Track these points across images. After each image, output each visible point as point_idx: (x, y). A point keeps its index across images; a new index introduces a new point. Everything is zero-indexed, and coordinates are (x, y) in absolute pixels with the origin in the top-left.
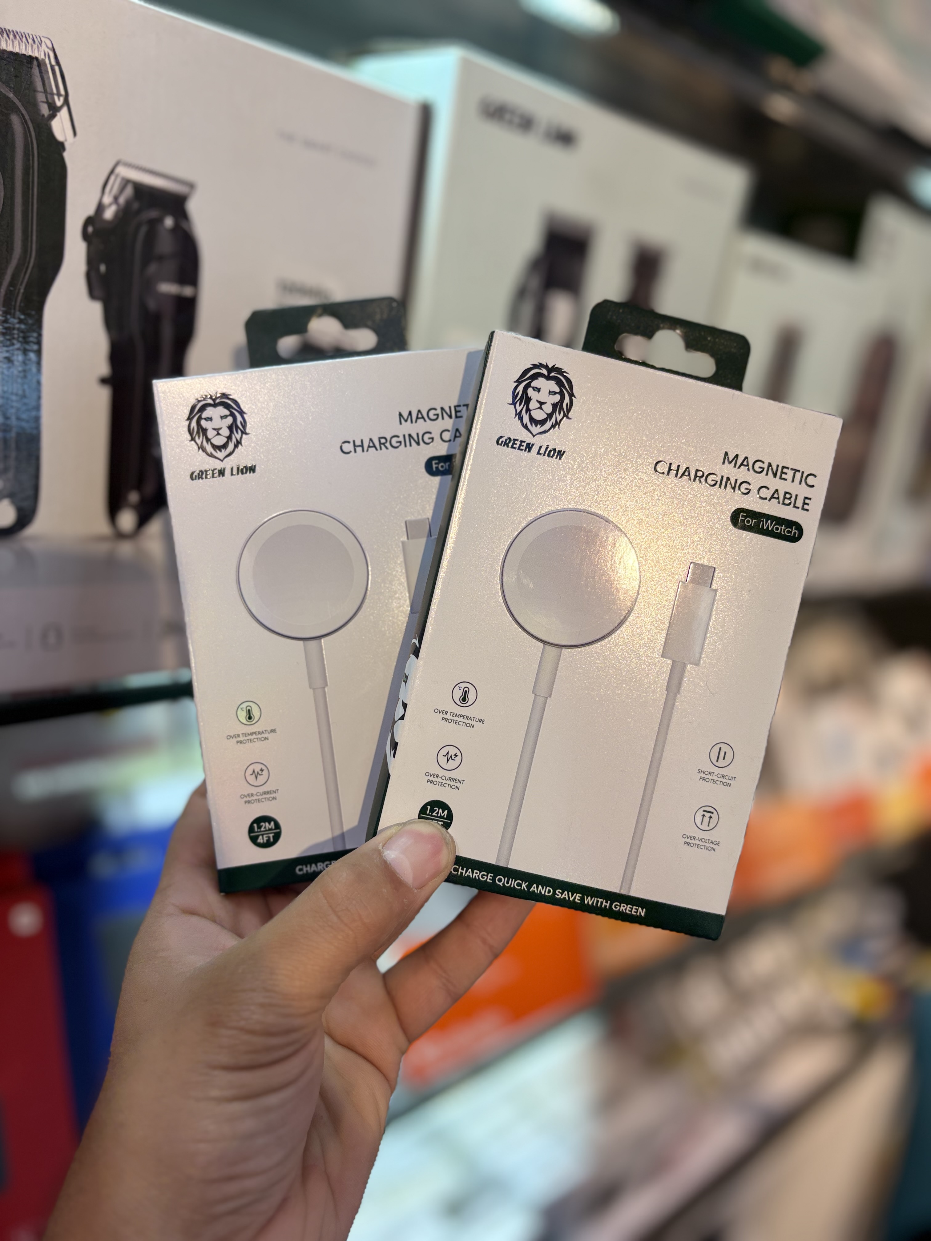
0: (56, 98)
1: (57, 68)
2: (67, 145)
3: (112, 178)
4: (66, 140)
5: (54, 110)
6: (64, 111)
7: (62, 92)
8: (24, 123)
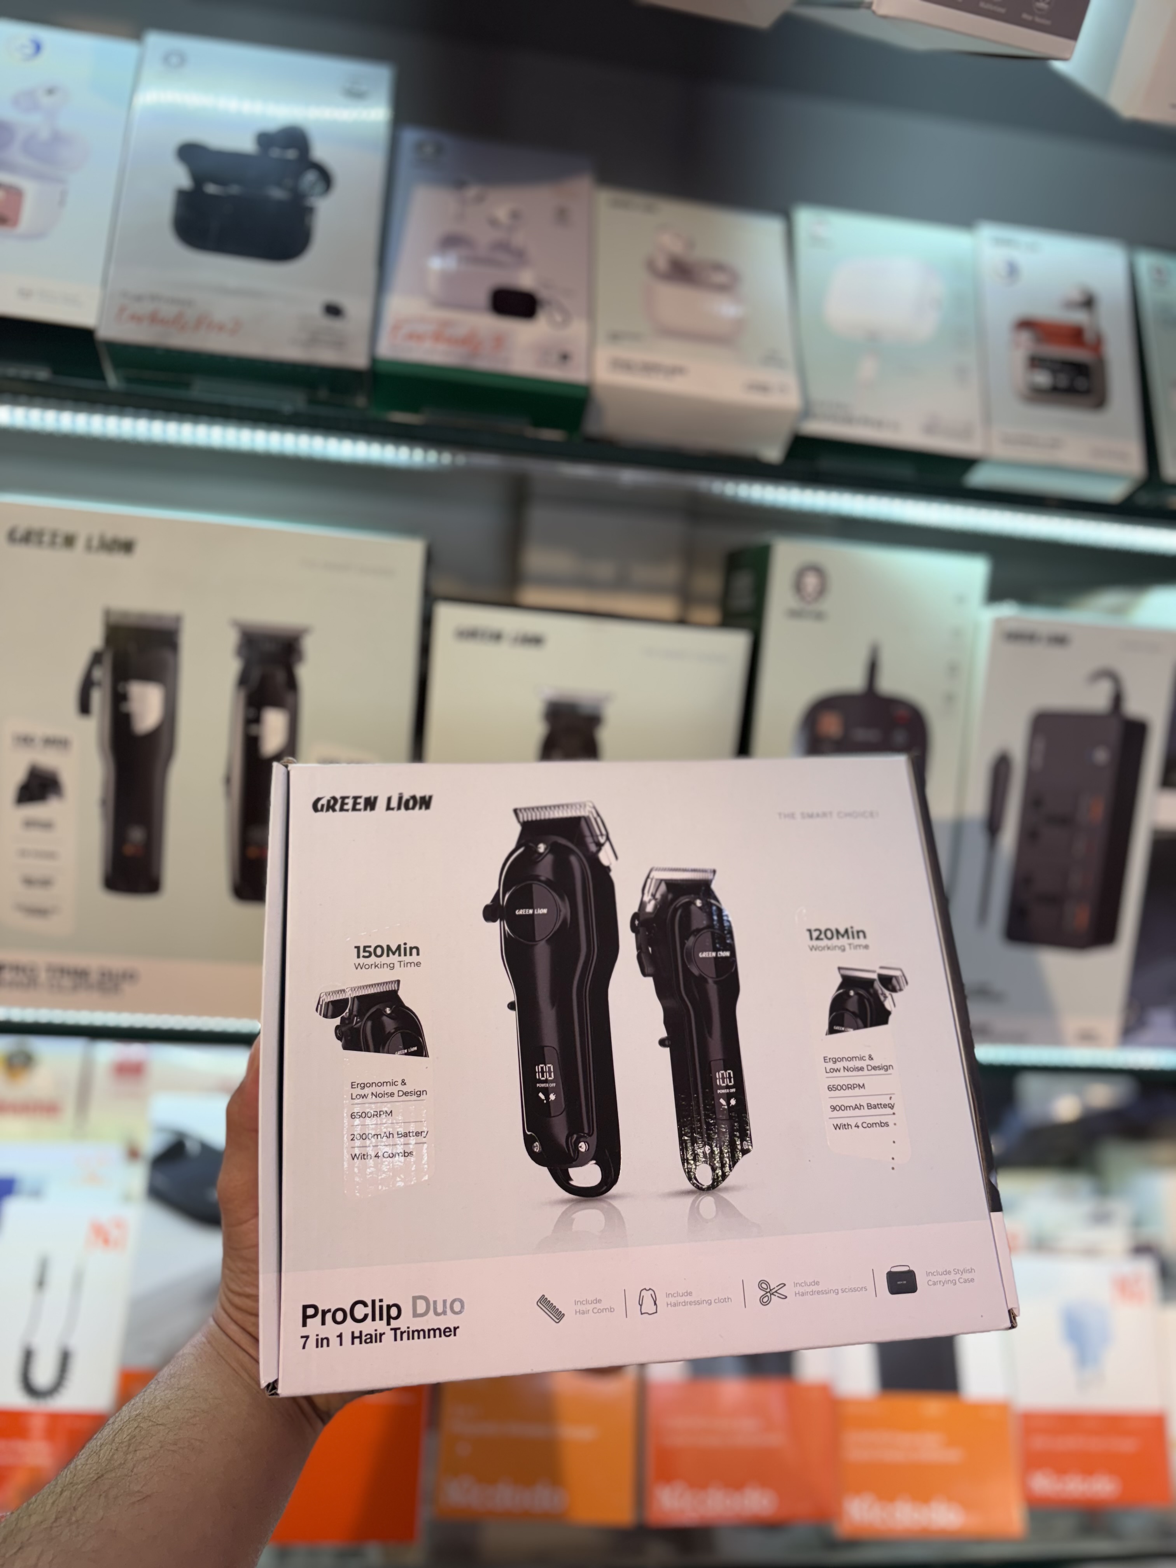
1: (599, 820)
2: (612, 867)
3: (649, 881)
4: (611, 864)
5: (600, 846)
6: (607, 845)
8: (580, 860)
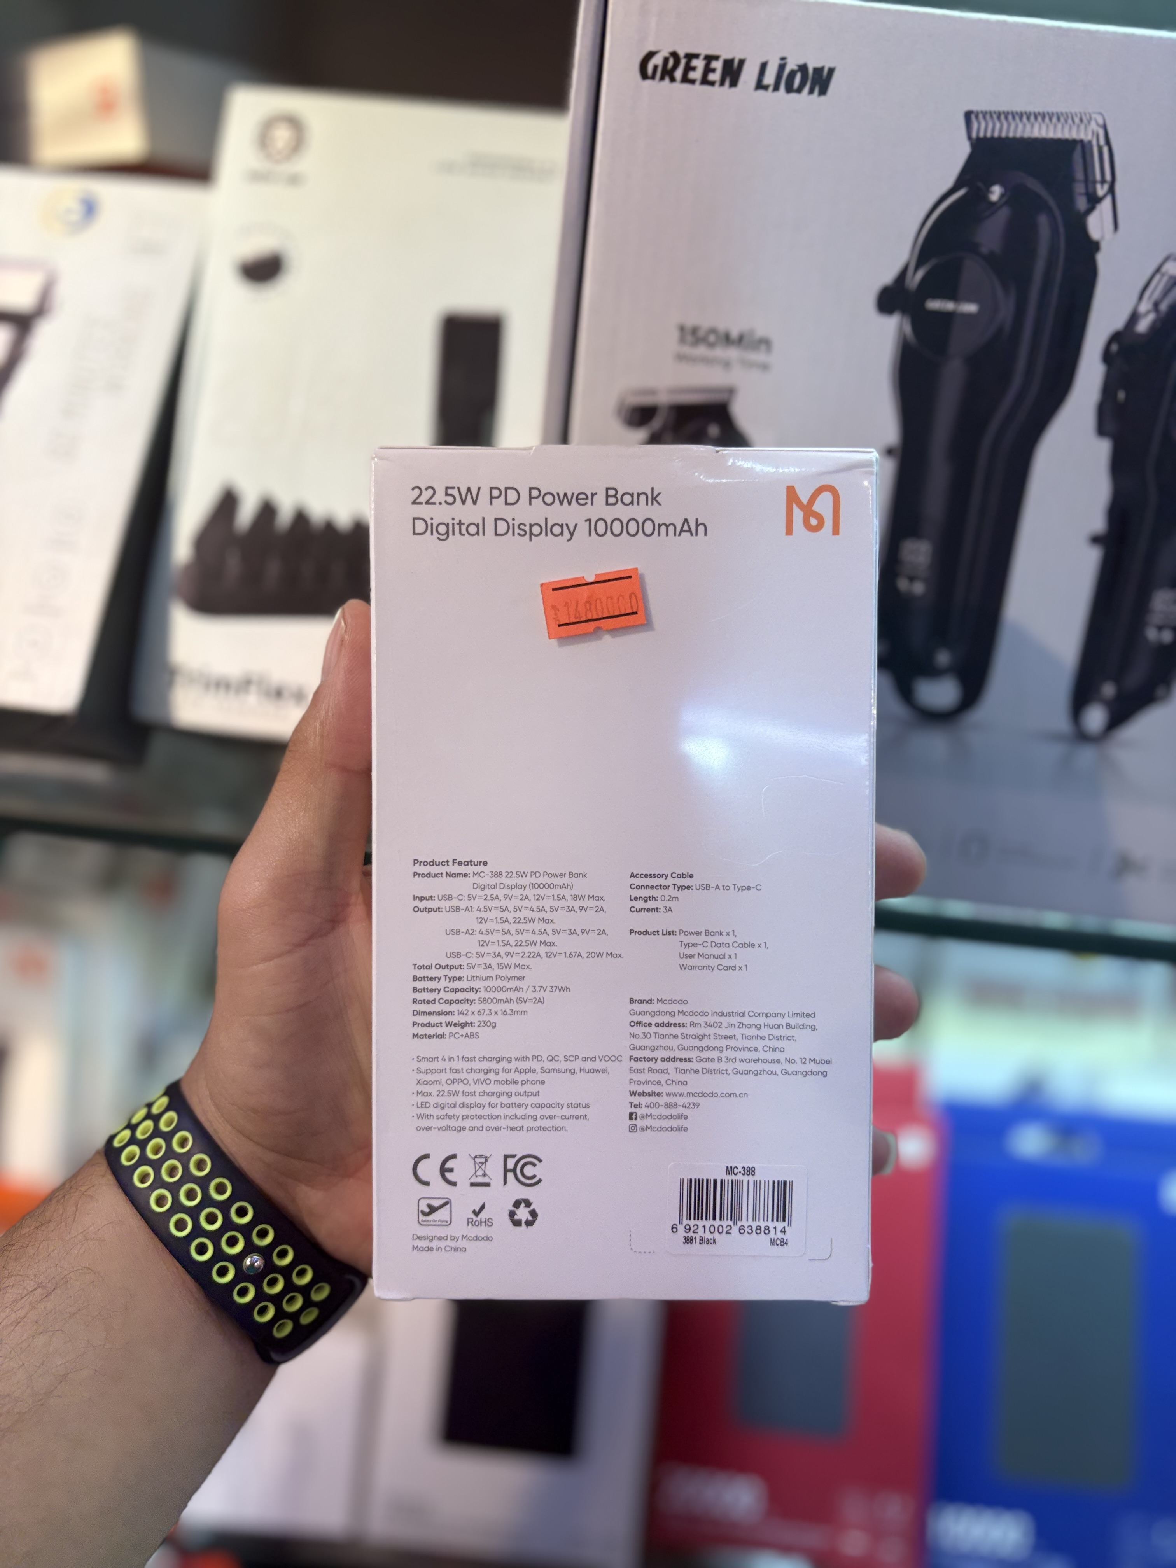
0: (1098, 186)
7: (1108, 177)
